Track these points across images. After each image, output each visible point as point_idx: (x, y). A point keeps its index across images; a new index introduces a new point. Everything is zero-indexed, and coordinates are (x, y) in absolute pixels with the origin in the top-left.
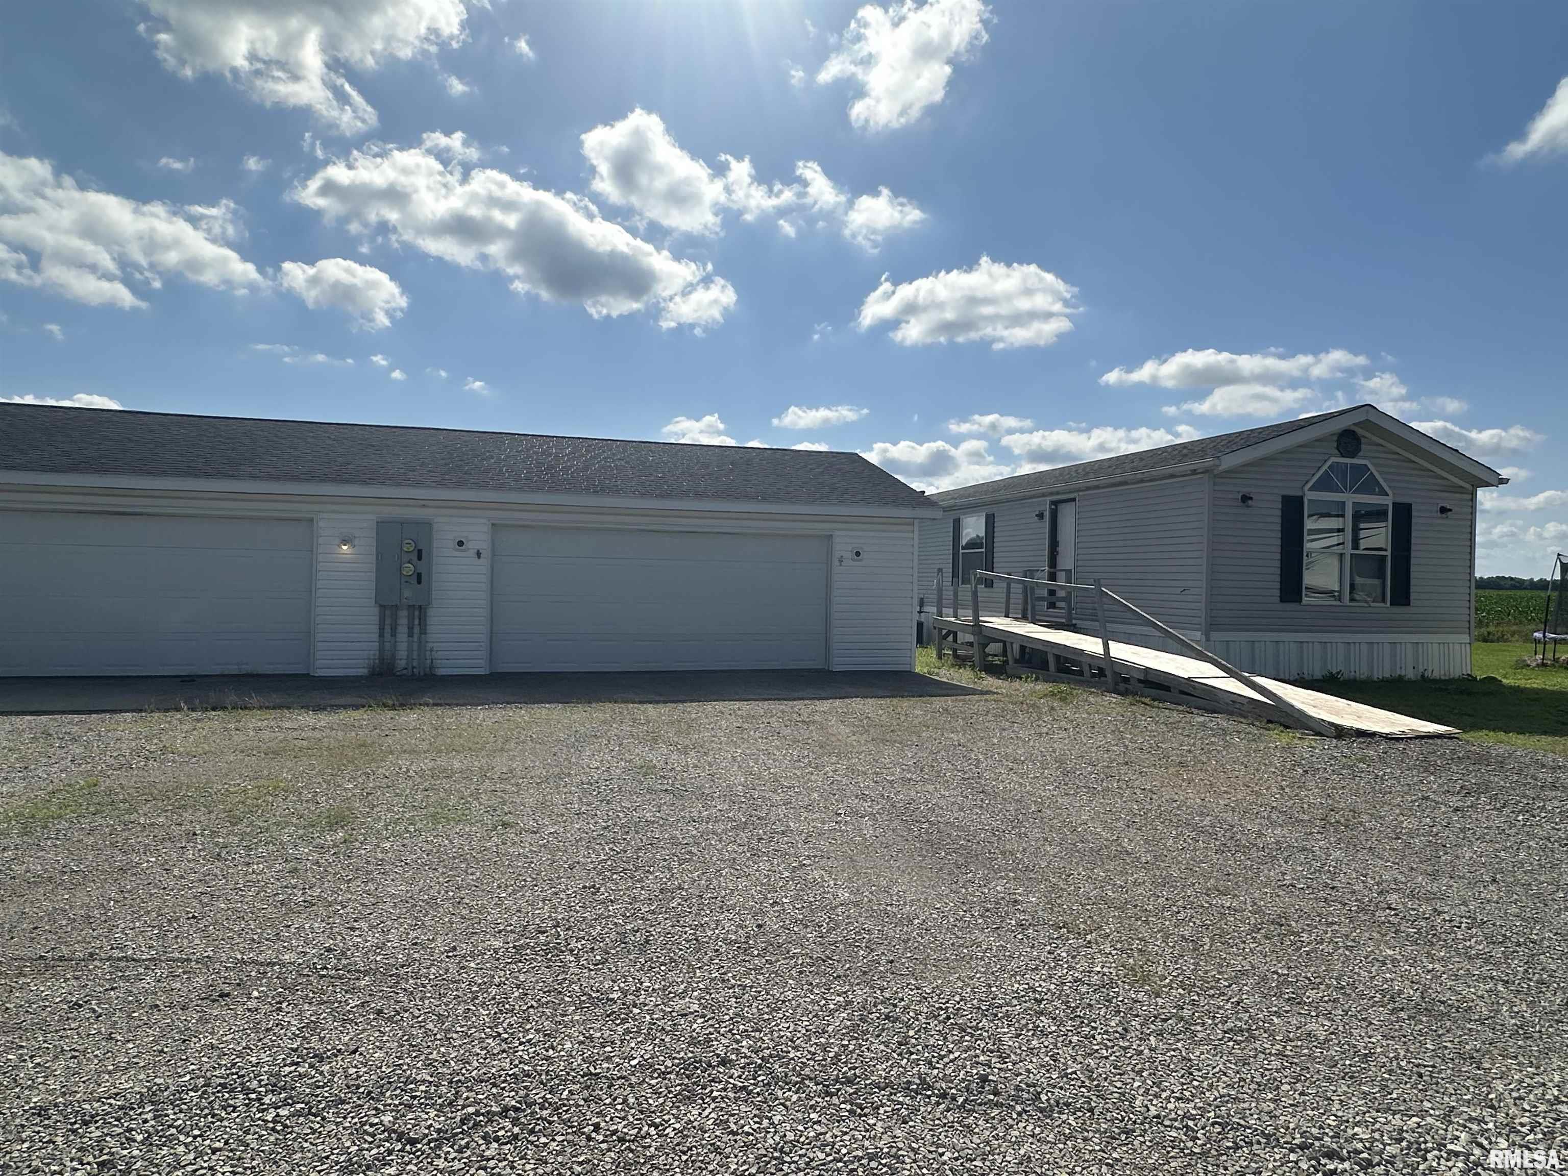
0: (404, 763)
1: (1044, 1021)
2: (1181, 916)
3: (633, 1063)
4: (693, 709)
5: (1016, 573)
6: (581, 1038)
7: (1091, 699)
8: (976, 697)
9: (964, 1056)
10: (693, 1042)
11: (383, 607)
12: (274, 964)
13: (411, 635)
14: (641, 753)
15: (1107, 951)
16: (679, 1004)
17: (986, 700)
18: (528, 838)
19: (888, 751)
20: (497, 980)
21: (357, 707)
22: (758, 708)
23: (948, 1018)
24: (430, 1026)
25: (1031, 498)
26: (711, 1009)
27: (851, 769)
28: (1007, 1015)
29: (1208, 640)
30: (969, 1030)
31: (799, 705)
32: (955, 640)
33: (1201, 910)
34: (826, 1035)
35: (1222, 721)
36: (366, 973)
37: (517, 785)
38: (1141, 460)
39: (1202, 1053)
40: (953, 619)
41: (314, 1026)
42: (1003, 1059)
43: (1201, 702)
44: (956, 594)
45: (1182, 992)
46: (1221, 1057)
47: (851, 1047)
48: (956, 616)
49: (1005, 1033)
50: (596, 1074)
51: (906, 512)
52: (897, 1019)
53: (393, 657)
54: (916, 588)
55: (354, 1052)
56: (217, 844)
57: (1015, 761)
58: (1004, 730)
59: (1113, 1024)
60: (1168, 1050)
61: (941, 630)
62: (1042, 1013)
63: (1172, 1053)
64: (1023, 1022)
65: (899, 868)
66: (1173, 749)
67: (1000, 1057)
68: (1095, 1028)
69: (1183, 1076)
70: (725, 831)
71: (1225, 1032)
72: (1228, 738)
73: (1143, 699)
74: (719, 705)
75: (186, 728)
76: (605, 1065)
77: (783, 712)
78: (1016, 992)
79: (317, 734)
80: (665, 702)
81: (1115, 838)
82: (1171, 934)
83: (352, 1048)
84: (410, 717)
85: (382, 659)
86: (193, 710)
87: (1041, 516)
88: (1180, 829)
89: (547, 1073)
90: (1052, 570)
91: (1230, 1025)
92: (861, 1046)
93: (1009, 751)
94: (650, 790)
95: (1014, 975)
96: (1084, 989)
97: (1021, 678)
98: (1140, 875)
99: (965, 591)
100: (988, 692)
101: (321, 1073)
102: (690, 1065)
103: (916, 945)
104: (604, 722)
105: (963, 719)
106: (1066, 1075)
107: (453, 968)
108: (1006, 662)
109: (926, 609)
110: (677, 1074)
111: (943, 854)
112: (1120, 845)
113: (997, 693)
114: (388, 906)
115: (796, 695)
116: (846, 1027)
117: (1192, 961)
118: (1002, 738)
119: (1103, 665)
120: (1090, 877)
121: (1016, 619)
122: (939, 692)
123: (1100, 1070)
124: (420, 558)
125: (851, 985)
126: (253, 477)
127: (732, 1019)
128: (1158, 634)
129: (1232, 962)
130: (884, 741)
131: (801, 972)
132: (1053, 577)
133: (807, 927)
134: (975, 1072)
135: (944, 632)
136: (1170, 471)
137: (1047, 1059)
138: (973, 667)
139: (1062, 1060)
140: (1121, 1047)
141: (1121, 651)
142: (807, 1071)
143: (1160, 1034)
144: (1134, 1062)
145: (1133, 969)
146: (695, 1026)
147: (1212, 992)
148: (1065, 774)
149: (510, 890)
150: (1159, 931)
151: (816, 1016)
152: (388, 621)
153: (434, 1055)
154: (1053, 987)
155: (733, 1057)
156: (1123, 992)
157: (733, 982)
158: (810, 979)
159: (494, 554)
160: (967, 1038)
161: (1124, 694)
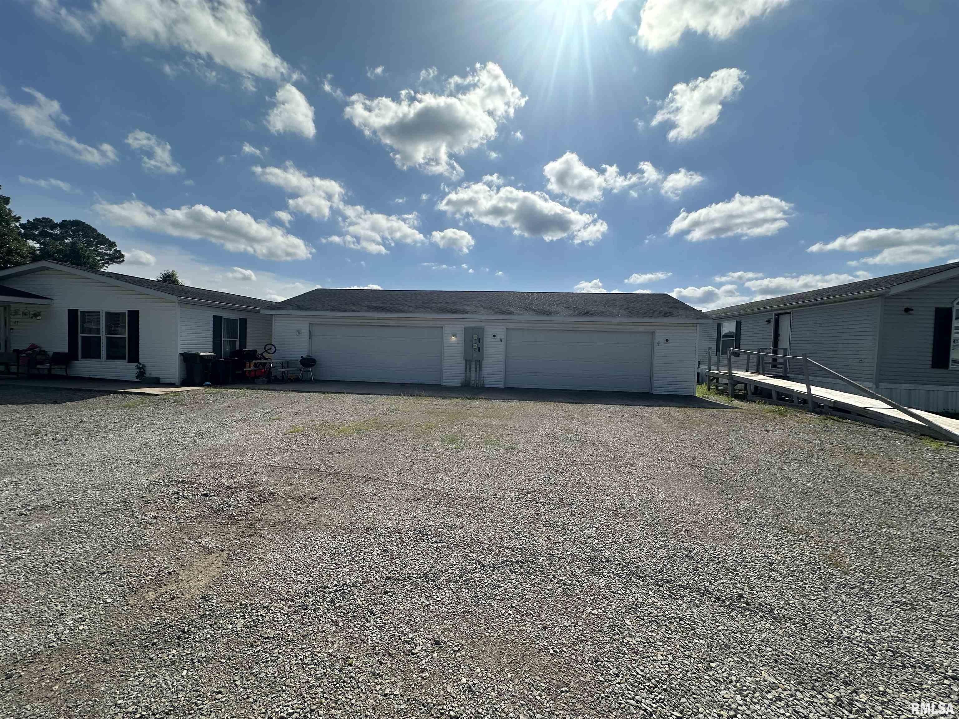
0: (475, 420)
1: (774, 574)
2: (861, 534)
3: (568, 553)
4: (588, 407)
5: (754, 350)
6: (546, 539)
7: (798, 415)
8: (730, 410)
9: (729, 582)
10: (594, 550)
11: (466, 360)
12: (434, 491)
13: (476, 371)
14: (566, 424)
15: (813, 545)
16: (587, 532)
17: (736, 412)
18: (522, 454)
19: (683, 432)
20: (512, 510)
21: (457, 398)
22: (618, 408)
23: (719, 562)
24: (488, 523)
25: (764, 312)
26: (601, 537)
27: (664, 440)
28: (752, 567)
29: (877, 387)
30: (731, 570)
31: (637, 408)
32: (717, 382)
33: (875, 534)
34: (656, 558)
35: (887, 432)
36: (465, 499)
37: (517, 433)
38: (835, 291)
39: (878, 610)
40: (716, 372)
41: (447, 515)
42: (751, 588)
43: (873, 421)
44: (718, 360)
45: (863, 575)
46: (891, 615)
47: (669, 567)
48: (718, 370)
49: (751, 576)
50: (553, 555)
51: (694, 321)
52: (691, 558)
53: (470, 379)
54: (697, 356)
55: (462, 528)
56: (414, 444)
57: (753, 442)
58: (747, 427)
59: (817, 583)
60: (854, 604)
61: (710, 377)
62: (773, 570)
63: (857, 606)
64: (762, 572)
65: (690, 487)
66: (853, 445)
67: (749, 587)
68: (806, 584)
69: (865, 620)
70: (605, 461)
71: (894, 602)
72: (891, 442)
73: (832, 417)
74: (600, 406)
75: (402, 402)
76: (557, 552)
77: (630, 411)
78: (758, 557)
79: (444, 407)
80: (576, 403)
81: (816, 488)
82: (855, 543)
83: (461, 526)
84: (476, 403)
85: (466, 380)
86: (404, 396)
87: (769, 321)
88: (859, 488)
89: (533, 550)
90: (775, 349)
91: (897, 599)
92: (673, 567)
93: (750, 438)
94: (571, 440)
95: (757, 548)
96: (798, 562)
97: (755, 402)
98: (833, 509)
99: (724, 359)
100: (736, 408)
101: (451, 533)
102: (593, 559)
103: (701, 525)
104: (550, 410)
105: (723, 420)
106: (789, 604)
107: (496, 502)
108: (747, 394)
109: (701, 366)
110: (587, 562)
111: (714, 484)
112: (819, 492)
113: (742, 409)
114: (471, 475)
115: (636, 403)
116: (665, 557)
117: (869, 560)
118: (745, 431)
119: (806, 398)
120: (800, 506)
121: (753, 373)
122: (710, 406)
123: (810, 605)
124: (479, 342)
125: (667, 538)
126: (424, 312)
127: (611, 543)
128: (842, 382)
129: (898, 565)
130: (681, 428)
131: (643, 528)
132: (775, 352)
133: (644, 508)
134: (735, 591)
135: (711, 378)
136: (855, 296)
137: (777, 593)
138: (728, 395)
139: (786, 596)
140: (823, 596)
141: (817, 391)
142: (647, 573)
143: (848, 595)
144: (831, 606)
145: (829, 557)
146: (594, 543)
147: (884, 579)
148: (783, 452)
149: (516, 474)
150: (846, 540)
151: (651, 549)
152: (468, 366)
153: (490, 535)
154: (779, 558)
155: (612, 559)
156: (823, 569)
157: (611, 527)
158: (647, 531)
159: (507, 341)
160: (730, 574)
161: (820, 413)
